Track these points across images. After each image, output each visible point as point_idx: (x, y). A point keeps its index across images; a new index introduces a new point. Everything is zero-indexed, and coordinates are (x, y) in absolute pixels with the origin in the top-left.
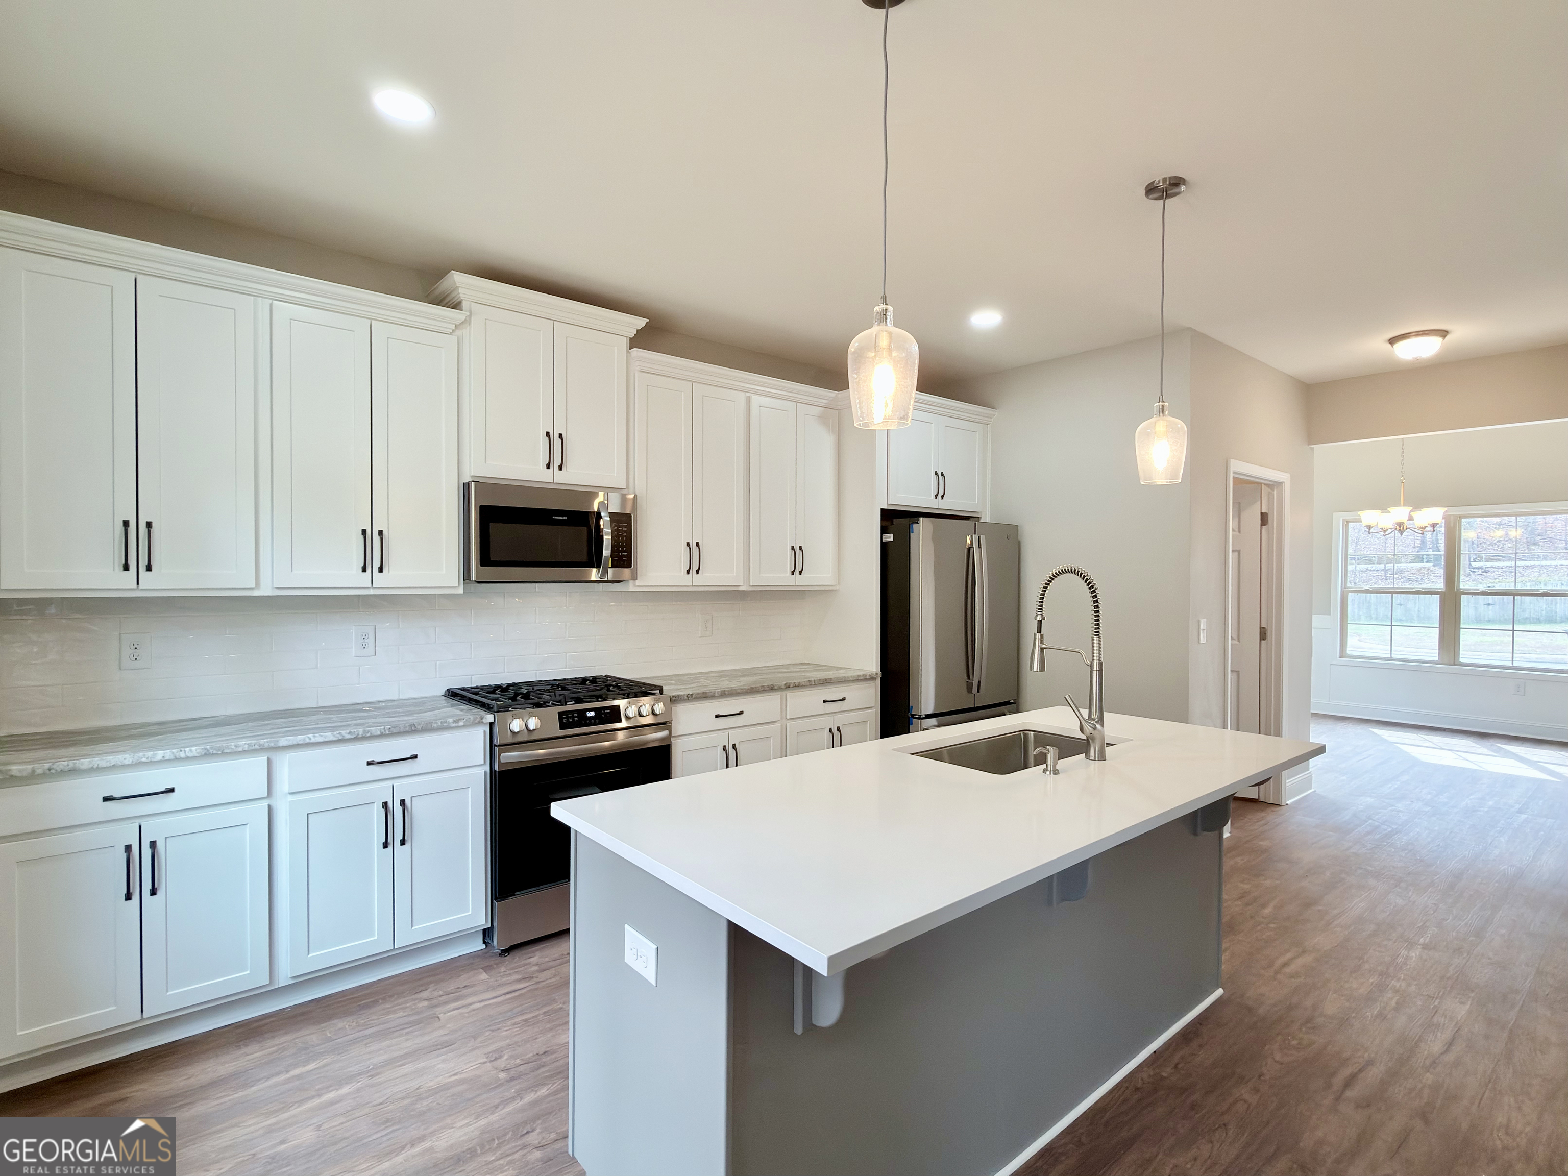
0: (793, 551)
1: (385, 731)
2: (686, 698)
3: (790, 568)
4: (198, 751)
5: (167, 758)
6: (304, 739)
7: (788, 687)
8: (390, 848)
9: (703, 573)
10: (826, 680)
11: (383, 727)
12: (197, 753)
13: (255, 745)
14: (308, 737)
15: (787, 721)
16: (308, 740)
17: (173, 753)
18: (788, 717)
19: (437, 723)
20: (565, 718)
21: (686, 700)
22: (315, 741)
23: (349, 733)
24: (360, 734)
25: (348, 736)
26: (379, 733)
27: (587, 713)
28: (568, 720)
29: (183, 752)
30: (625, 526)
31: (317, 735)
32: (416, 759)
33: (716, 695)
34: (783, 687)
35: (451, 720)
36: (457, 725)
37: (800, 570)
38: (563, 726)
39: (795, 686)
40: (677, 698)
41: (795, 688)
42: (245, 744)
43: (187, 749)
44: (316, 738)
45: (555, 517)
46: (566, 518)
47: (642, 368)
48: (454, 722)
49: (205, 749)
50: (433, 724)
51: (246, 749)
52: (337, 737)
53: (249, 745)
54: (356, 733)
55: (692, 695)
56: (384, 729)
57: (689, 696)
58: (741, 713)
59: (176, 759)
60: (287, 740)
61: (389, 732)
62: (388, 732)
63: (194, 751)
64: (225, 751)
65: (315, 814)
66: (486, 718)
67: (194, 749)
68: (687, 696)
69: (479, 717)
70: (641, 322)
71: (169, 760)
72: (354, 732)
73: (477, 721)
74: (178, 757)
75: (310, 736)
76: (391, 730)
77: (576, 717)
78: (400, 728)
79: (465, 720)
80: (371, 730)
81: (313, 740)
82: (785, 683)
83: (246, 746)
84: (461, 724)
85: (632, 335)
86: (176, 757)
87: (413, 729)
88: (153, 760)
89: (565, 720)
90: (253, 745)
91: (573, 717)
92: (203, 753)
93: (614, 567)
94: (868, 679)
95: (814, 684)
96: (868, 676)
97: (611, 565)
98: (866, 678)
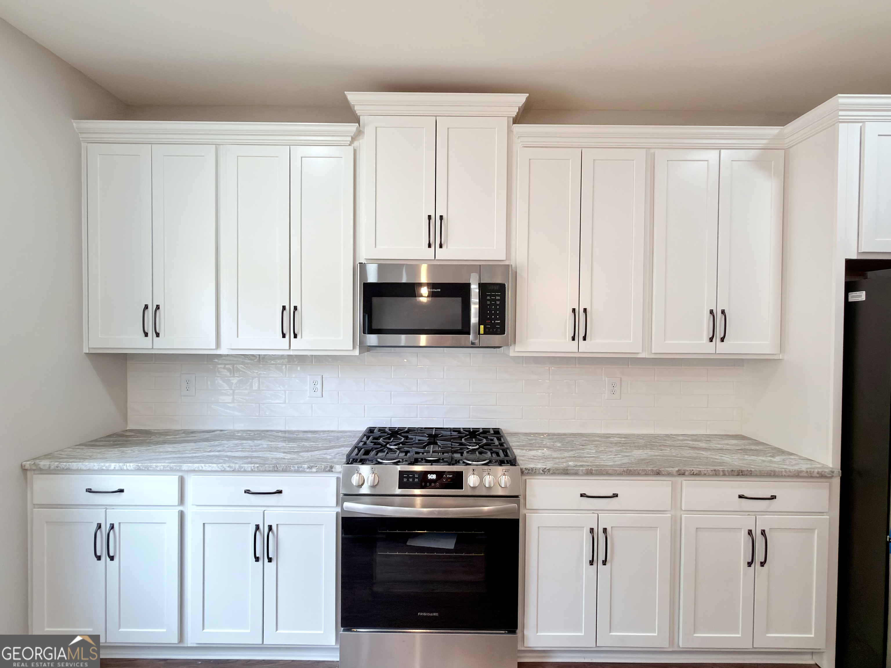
0: (712, 317)
1: (255, 469)
2: (541, 472)
3: (706, 333)
4: (134, 466)
5: (117, 469)
6: (198, 467)
7: (681, 474)
8: (261, 562)
9: (591, 340)
11: (253, 465)
12: (133, 468)
13: (167, 467)
14: (201, 466)
15: (682, 512)
16: (201, 468)
17: (120, 466)
18: (683, 508)
19: (294, 467)
20: (405, 477)
21: (542, 474)
22: (205, 470)
23: (229, 467)
24: (237, 468)
25: (228, 469)
26: (250, 469)
27: (429, 475)
28: (408, 480)
29: (125, 465)
30: (498, 295)
31: (207, 465)
32: (281, 494)
33: (581, 473)
34: (675, 473)
35: (306, 466)
36: (311, 470)
37: (722, 336)
38: (402, 486)
39: (693, 474)
40: (531, 471)
42: (161, 465)
43: (128, 464)
44: (206, 467)
45: (438, 290)
46: (440, 290)
47: (523, 143)
48: (309, 468)
49: (138, 466)
50: (291, 467)
51: (162, 469)
52: (220, 468)
53: (164, 466)
54: (234, 467)
55: (549, 470)
56: (254, 467)
57: (545, 470)
58: (615, 496)
59: (122, 470)
60: (187, 466)
61: (258, 469)
62: (256, 470)
63: (131, 466)
64: (149, 469)
65: (210, 524)
66: (335, 468)
67: (131, 464)
68: (543, 471)
69: (329, 466)
70: (521, 99)
71: (118, 470)
72: (232, 466)
73: (327, 470)
74: (123, 469)
75: (203, 465)
76: (258, 468)
77: (417, 478)
78: (266, 468)
79: (317, 467)
80: (244, 466)
81: (204, 469)
82: (677, 468)
83: (162, 467)
84: (314, 470)
85: (514, 114)
86: (121, 468)
87: (276, 469)
88: (109, 469)
89: (405, 480)
90: (166, 467)
91: (414, 478)
92: (137, 468)
93: (485, 333)
94: (818, 475)
95: (724, 475)
96: (818, 473)
97: (482, 332)
98: (815, 474)
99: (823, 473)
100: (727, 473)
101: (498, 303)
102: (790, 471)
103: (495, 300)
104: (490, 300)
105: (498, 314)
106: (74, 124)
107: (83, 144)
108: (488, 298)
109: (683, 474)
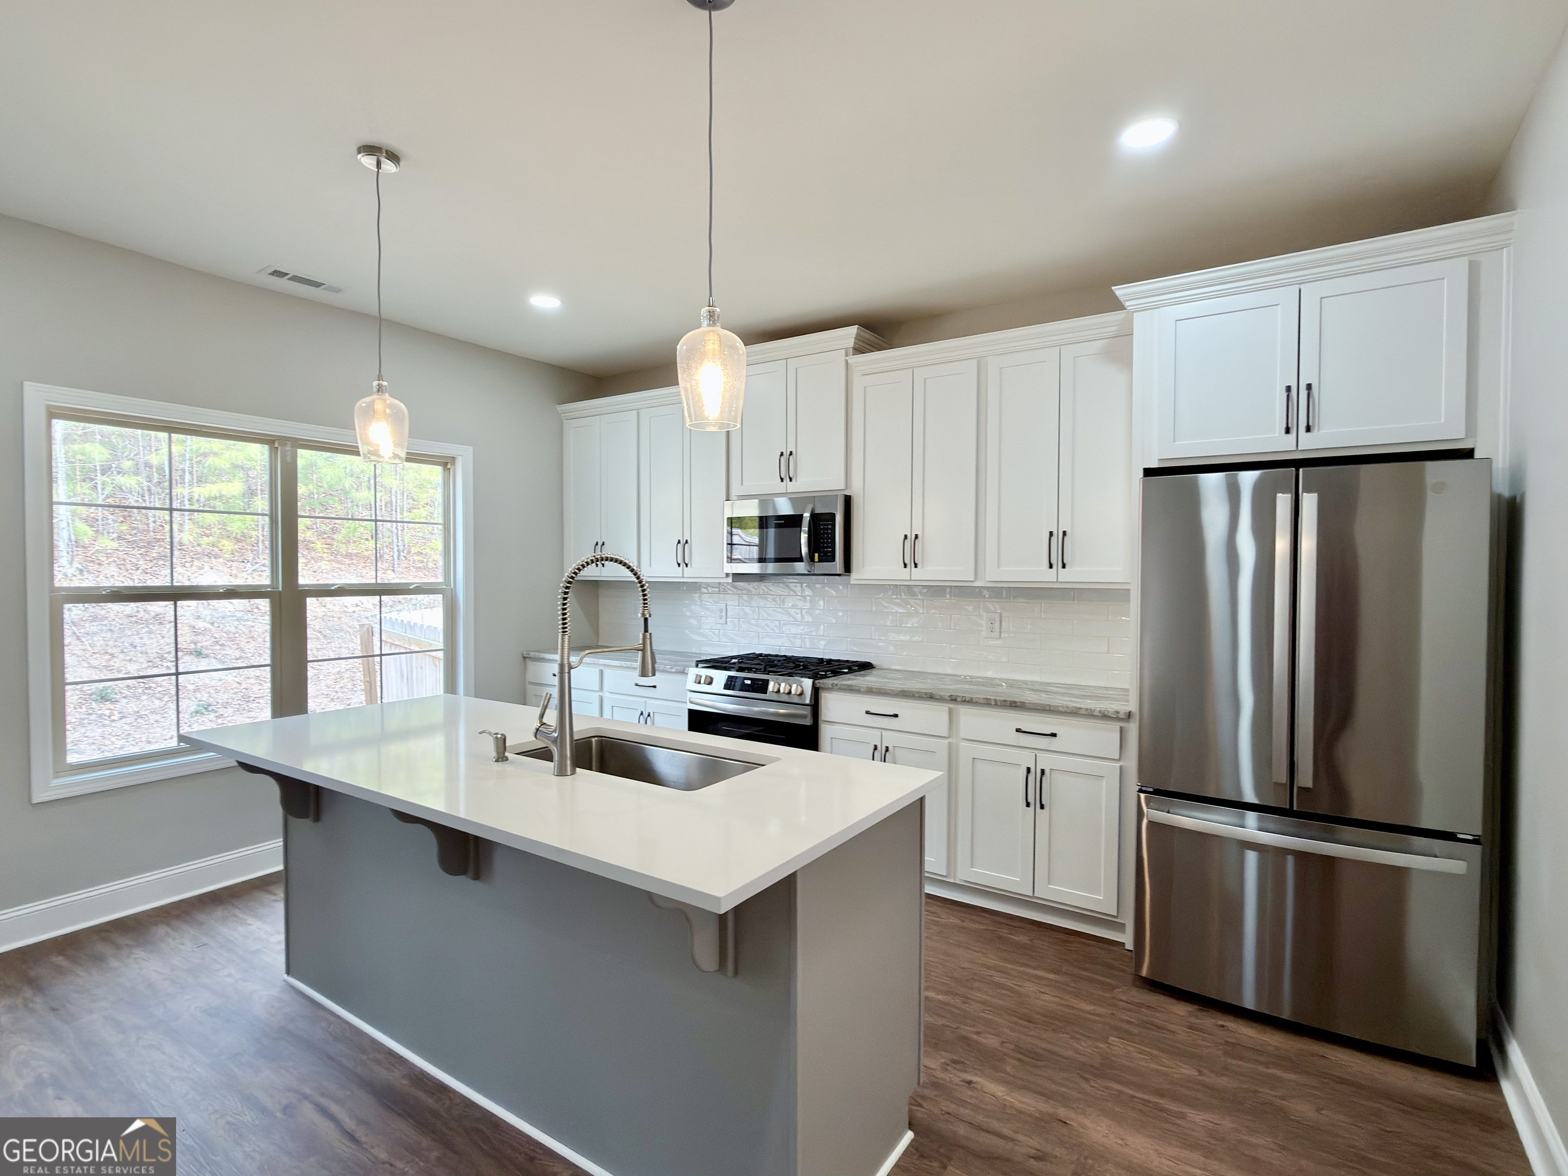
10: (1015, 702)
15: (959, 740)
18: (960, 737)
30: (827, 525)
41: (965, 703)
46: (783, 522)
58: (896, 715)
82: (949, 694)
93: (820, 561)
94: (1099, 715)
95: (996, 705)
96: (1100, 712)
97: (816, 559)
98: (1096, 713)
99: (1106, 713)
100: (999, 703)
101: (830, 531)
102: (1068, 708)
103: (827, 529)
104: (824, 529)
105: (829, 543)
106: (558, 408)
107: (564, 421)
108: (822, 527)
109: (955, 700)
